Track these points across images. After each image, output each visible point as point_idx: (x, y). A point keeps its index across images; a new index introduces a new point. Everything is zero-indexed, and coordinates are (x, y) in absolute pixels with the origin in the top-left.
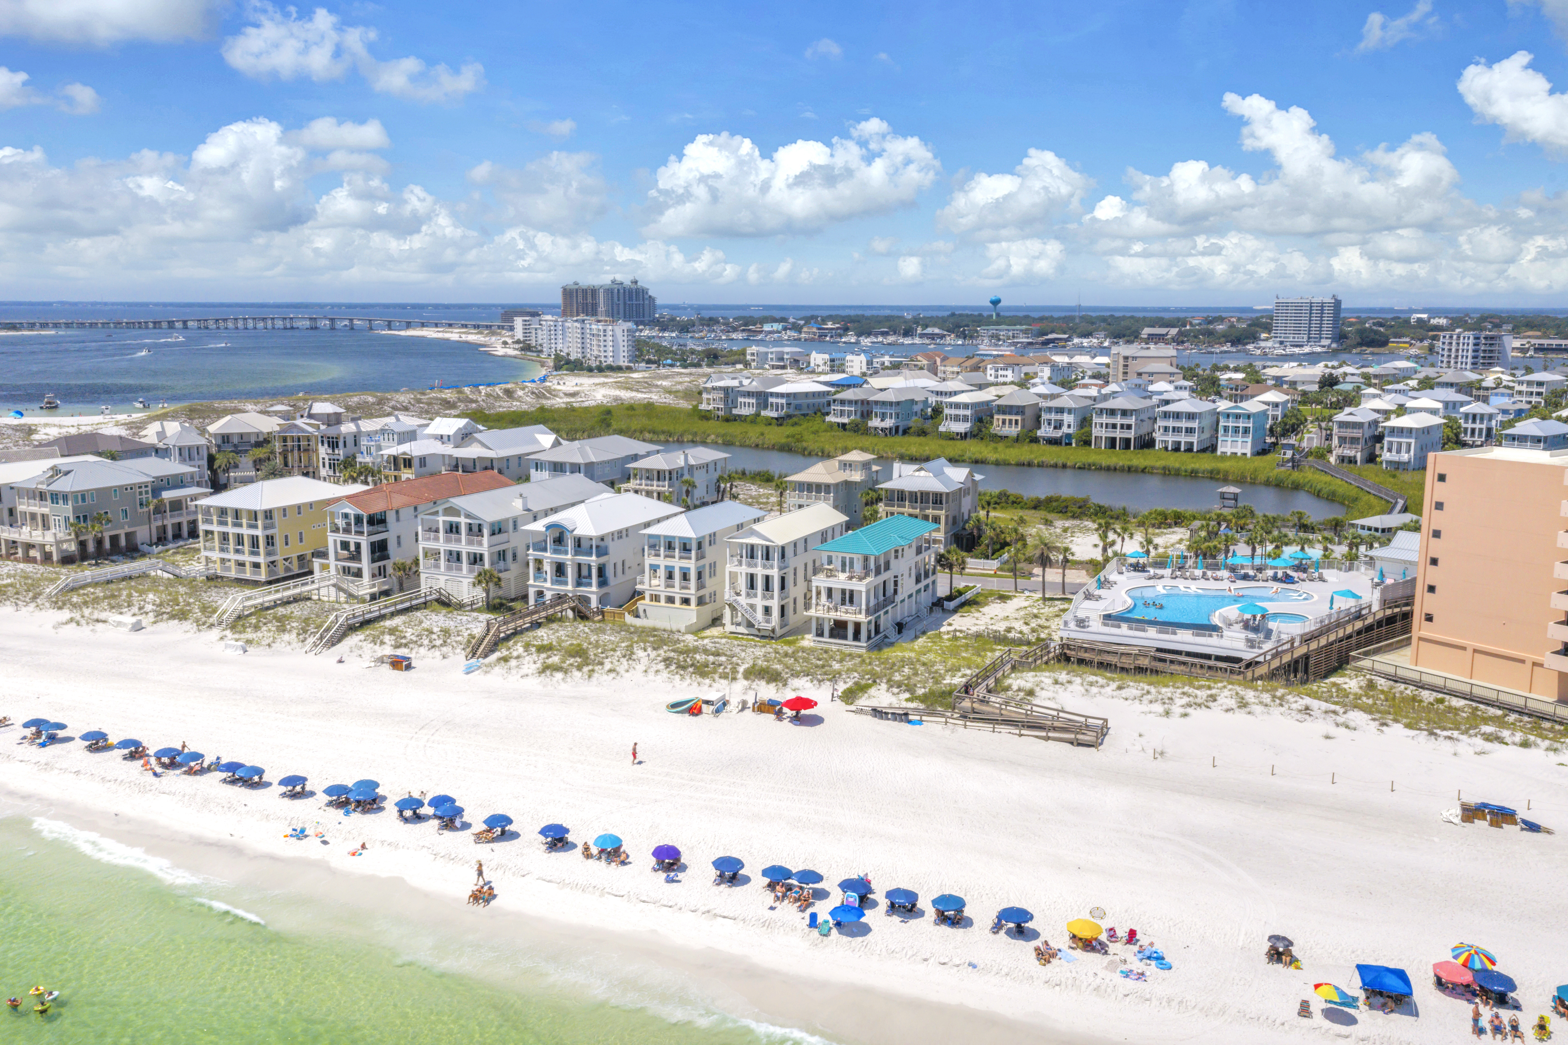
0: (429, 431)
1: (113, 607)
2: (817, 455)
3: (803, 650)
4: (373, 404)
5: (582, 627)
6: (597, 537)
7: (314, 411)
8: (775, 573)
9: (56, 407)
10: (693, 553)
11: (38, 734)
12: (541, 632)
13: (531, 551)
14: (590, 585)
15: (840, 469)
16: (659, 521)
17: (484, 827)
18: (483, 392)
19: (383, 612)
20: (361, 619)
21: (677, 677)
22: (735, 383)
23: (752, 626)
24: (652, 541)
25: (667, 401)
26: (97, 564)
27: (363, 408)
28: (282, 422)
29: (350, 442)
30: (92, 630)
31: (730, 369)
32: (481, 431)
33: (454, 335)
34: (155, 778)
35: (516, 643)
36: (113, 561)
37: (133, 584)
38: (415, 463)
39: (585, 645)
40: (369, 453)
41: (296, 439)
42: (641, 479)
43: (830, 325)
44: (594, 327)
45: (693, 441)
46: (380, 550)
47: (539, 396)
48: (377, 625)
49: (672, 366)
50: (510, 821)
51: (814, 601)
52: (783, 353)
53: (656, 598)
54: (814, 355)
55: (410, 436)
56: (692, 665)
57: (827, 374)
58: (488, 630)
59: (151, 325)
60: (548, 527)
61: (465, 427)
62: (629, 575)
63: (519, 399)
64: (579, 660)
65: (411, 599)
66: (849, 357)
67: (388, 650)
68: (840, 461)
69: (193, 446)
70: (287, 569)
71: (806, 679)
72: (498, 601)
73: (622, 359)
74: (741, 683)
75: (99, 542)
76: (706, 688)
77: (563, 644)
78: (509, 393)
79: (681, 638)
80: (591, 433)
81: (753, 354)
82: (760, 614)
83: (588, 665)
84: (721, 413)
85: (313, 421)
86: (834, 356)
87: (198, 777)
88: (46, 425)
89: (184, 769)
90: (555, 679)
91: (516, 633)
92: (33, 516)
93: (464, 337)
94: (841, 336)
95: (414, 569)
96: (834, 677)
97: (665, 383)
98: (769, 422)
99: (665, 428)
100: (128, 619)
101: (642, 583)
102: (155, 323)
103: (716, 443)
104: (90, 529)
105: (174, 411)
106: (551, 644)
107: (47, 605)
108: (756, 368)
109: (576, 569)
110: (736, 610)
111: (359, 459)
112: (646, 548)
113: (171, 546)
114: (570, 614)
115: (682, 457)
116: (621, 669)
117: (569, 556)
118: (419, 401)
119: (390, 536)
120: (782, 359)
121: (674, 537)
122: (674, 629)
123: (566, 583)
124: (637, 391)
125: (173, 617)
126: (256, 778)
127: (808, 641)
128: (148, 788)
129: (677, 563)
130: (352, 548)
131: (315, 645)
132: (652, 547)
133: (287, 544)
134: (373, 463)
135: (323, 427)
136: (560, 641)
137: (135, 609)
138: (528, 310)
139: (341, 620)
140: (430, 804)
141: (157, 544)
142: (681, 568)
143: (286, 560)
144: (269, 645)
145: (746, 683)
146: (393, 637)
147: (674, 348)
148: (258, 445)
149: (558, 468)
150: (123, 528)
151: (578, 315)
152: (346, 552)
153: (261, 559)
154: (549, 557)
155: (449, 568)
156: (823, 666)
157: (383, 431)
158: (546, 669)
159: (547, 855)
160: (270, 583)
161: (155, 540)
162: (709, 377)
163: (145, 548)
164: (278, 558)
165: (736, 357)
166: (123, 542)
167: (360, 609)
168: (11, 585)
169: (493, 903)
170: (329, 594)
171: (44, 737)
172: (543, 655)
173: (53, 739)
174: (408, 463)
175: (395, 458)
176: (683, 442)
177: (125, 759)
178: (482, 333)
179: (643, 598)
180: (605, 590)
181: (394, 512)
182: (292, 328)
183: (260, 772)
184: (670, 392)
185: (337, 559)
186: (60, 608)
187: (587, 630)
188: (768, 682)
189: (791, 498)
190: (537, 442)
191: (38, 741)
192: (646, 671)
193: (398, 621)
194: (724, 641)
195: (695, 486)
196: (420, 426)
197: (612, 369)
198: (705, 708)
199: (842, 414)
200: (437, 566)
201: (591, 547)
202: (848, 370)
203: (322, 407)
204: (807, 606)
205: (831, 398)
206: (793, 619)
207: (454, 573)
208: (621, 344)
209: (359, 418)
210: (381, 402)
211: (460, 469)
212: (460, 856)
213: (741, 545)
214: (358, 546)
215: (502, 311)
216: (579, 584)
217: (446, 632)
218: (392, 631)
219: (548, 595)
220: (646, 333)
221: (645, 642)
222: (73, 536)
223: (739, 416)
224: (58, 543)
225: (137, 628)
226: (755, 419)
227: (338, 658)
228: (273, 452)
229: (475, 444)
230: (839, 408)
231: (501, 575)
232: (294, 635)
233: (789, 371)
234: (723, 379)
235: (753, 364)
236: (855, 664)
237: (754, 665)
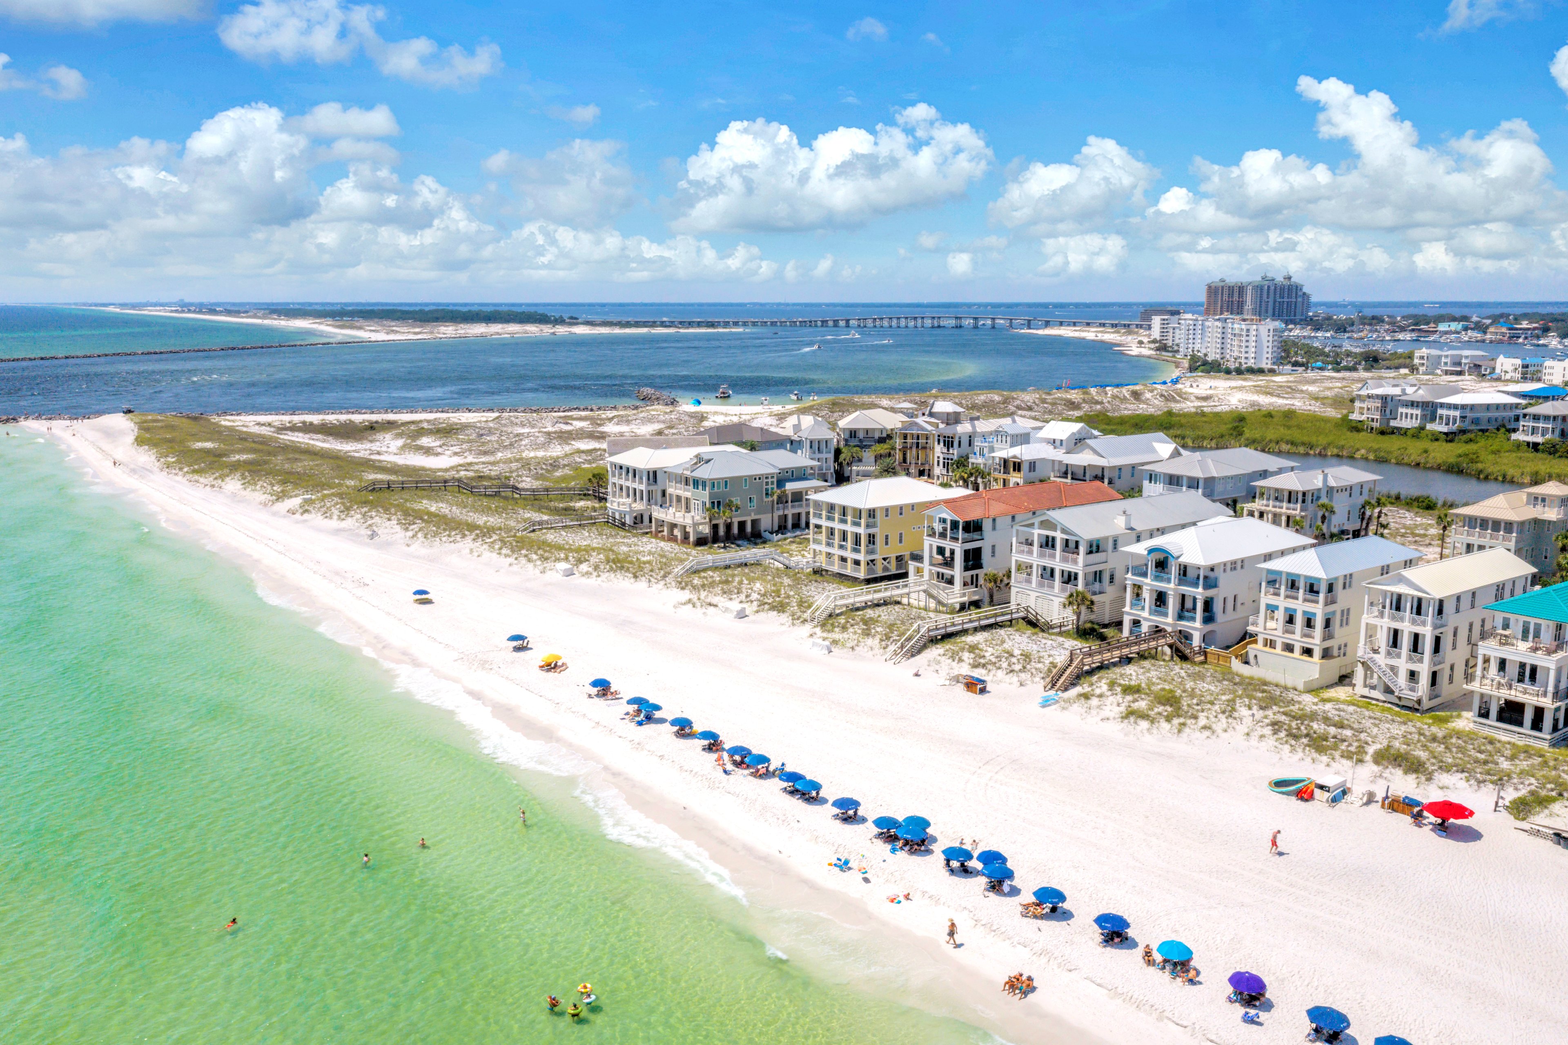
0: (1042, 434)
1: (725, 593)
2: (1496, 479)
3: (1459, 734)
4: (999, 403)
5: (1179, 669)
6: (1205, 567)
7: (935, 410)
8: (1427, 632)
9: (729, 397)
10: (1322, 596)
11: (639, 711)
12: (1130, 669)
13: (1129, 575)
14: (1193, 619)
15: (1528, 503)
16: (1283, 553)
17: (1033, 899)
18: (1110, 393)
19: (966, 626)
20: (943, 631)
21: (1287, 748)
22: (1397, 391)
23: (1391, 692)
24: (1271, 577)
25: (1312, 408)
26: (725, 547)
27: (988, 407)
28: (906, 419)
29: (965, 442)
30: (704, 613)
31: (1392, 374)
32: (1096, 437)
33: (1090, 334)
34: (724, 775)
35: (1100, 679)
36: (738, 546)
37: (747, 571)
38: (1025, 467)
39: (1178, 692)
40: (982, 454)
41: (915, 437)
42: (1268, 499)
43: (1525, 324)
44: (1236, 326)
45: (1338, 456)
46: (973, 559)
47: (1168, 398)
48: (958, 640)
49: (1321, 369)
50: (1062, 897)
51: (1479, 672)
52: (1461, 357)
53: (1270, 644)
54: (1501, 359)
55: (1023, 439)
56: (1307, 735)
57: (1517, 382)
58: (1071, 661)
59: (819, 323)
60: (1151, 551)
61: (1079, 432)
62: (1241, 612)
63: (1147, 400)
64: (1169, 709)
65: (996, 616)
66: (1548, 363)
67: (965, 670)
68: (1529, 494)
69: (822, 439)
70: (886, 569)
71: (1459, 775)
72: (1089, 625)
73: (1265, 361)
74: (1369, 768)
75: (729, 526)
76: (1322, 766)
77: (1153, 688)
78: (1136, 395)
79: (1296, 698)
80: (1220, 442)
81: (1422, 358)
82: (1402, 680)
83: (1179, 716)
84: (1375, 425)
85: (933, 420)
86: (1528, 361)
87: (762, 782)
88: (716, 413)
89: (751, 770)
90: (1139, 728)
91: (1101, 667)
92: (679, 499)
93: (1100, 337)
94: (1538, 337)
95: (1006, 581)
96: (1501, 780)
97: (1312, 388)
98: (1436, 437)
99: (1306, 439)
100: (735, 605)
101: (1255, 624)
102: (822, 322)
103: (1366, 459)
104: (721, 514)
105: (819, 405)
106: (1139, 685)
107: (673, 584)
108: (1424, 374)
109: (1178, 600)
110: (1372, 672)
111: (971, 460)
112: (1264, 584)
113: (789, 535)
114: (1167, 650)
115: (1321, 477)
116: (1218, 727)
117: (1172, 585)
118: (1044, 401)
119: (985, 546)
120: (1460, 364)
121: (1299, 576)
122: (1290, 684)
123: (1166, 615)
124: (1278, 396)
125: (773, 608)
126: (814, 794)
127: (1466, 721)
128: (717, 785)
129: (1300, 606)
130: (948, 554)
131: (896, 654)
132: (1272, 583)
133: (887, 543)
134: (985, 464)
135: (941, 426)
136: (1150, 683)
137: (743, 597)
138: (1170, 308)
139: (923, 631)
140: (979, 858)
141: (777, 532)
142: (1305, 613)
143: (884, 559)
144: (853, 648)
145: (1376, 768)
146: (972, 656)
147: (1327, 350)
148: (882, 440)
149: (1174, 481)
150: (750, 515)
151: (1221, 314)
152: (940, 557)
153: (861, 557)
154: (1149, 584)
155: (1041, 585)
156: (1486, 762)
157: (997, 433)
158: (1131, 714)
159: (1100, 949)
160: (868, 581)
161: (776, 528)
162: (1364, 382)
163: (767, 535)
164: (878, 557)
165: (1401, 361)
166: (749, 529)
167: (944, 620)
168: (649, 562)
169: (1030, 996)
170: (917, 599)
171: (642, 715)
172: (1129, 698)
173: (649, 718)
174: (1017, 467)
175: (1005, 462)
176: (1326, 456)
177: (704, 749)
178: (1118, 332)
179: (1256, 642)
180: (1210, 627)
181: (990, 520)
182: (939, 327)
183: (817, 787)
184: (1316, 399)
185: (931, 564)
186: (683, 588)
187: (1183, 673)
188: (1406, 772)
189: (1458, 536)
190: (1154, 451)
191: (637, 719)
192: (1248, 734)
193: (980, 638)
194: (1351, 709)
195: (1332, 512)
196: (1034, 429)
197: (1251, 371)
198: (1317, 792)
199: (1534, 431)
200: (1029, 581)
201: (1199, 576)
202: (1547, 377)
203: (944, 406)
204: (1469, 677)
205: (1520, 412)
206: (1446, 689)
207: (1045, 590)
208: (1266, 344)
209: (978, 418)
210: (1006, 401)
211: (1069, 476)
212: (1003, 929)
213: (1385, 593)
214: (952, 552)
215: (1142, 309)
216: (1180, 617)
217: (1027, 657)
218: (972, 648)
219: (1145, 627)
220: (1296, 332)
221: (1250, 697)
222: (707, 520)
223: (1398, 428)
224: (695, 525)
225: (741, 615)
226: (1418, 433)
227: (915, 671)
228: (893, 448)
229: (1087, 451)
230: (1531, 424)
231: (1095, 598)
232: (877, 640)
233: (1467, 377)
234: (1382, 386)
235: (1422, 369)
236: (1532, 766)
237: (1389, 747)
